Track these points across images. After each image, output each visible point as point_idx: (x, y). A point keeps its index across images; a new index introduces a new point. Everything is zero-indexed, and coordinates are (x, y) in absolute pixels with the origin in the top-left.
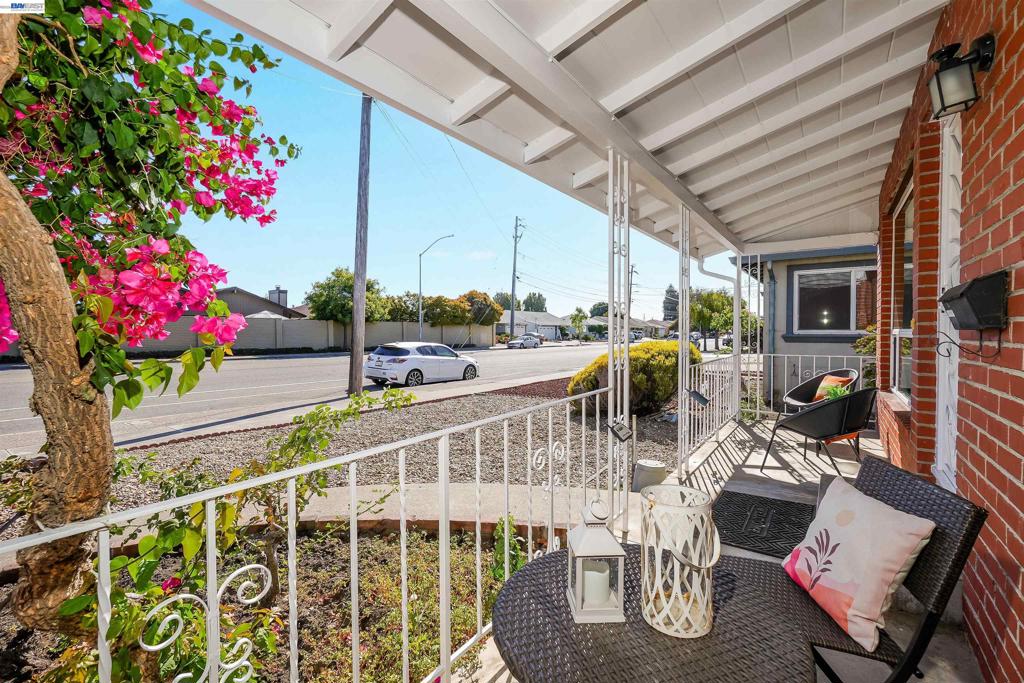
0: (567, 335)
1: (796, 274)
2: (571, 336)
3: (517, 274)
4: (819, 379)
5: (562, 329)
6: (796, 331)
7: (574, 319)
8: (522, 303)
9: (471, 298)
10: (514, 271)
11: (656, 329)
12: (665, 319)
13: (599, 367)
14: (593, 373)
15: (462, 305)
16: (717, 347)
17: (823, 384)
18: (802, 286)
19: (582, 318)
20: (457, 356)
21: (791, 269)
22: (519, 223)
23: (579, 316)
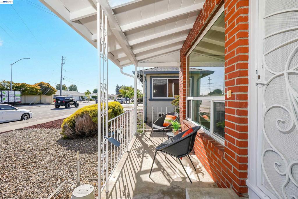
0: (84, 99)
1: (153, 79)
2: (85, 99)
3: (63, 77)
4: (165, 116)
5: (82, 97)
6: (153, 98)
7: (86, 94)
8: (68, 88)
9: (41, 85)
10: (61, 76)
11: (113, 97)
12: (116, 94)
13: (76, 115)
14: (73, 118)
15: (36, 87)
16: (130, 102)
17: (166, 118)
18: (154, 84)
19: (89, 93)
20: (16, 109)
21: (151, 77)
22: (63, 58)
23: (88, 93)
